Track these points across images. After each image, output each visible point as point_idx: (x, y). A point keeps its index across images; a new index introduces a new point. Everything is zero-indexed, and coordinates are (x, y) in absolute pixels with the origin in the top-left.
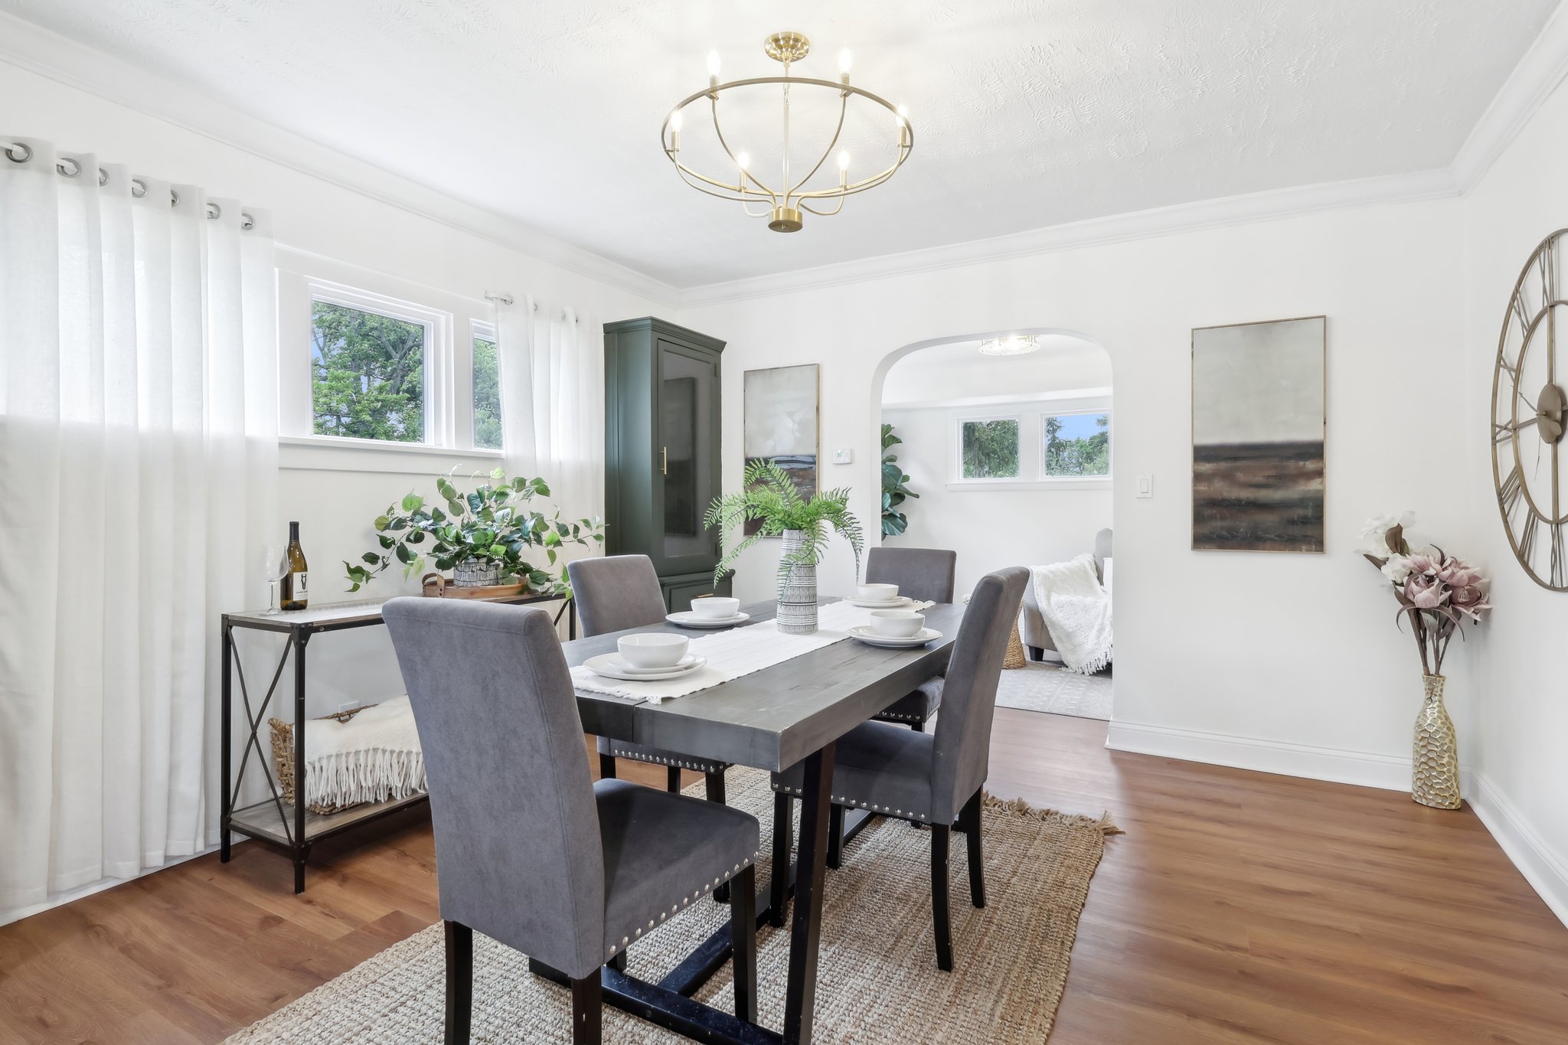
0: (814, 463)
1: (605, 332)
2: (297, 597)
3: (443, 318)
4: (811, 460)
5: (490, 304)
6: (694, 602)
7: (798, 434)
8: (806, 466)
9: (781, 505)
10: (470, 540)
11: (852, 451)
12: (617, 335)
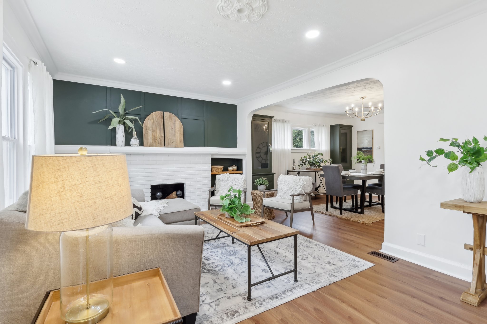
0: (372, 149)
1: (330, 127)
2: (295, 169)
3: (307, 129)
4: (371, 148)
5: (313, 126)
6: (349, 170)
7: (368, 143)
8: (370, 149)
9: (362, 157)
10: (314, 162)
11: (380, 146)
12: (332, 128)
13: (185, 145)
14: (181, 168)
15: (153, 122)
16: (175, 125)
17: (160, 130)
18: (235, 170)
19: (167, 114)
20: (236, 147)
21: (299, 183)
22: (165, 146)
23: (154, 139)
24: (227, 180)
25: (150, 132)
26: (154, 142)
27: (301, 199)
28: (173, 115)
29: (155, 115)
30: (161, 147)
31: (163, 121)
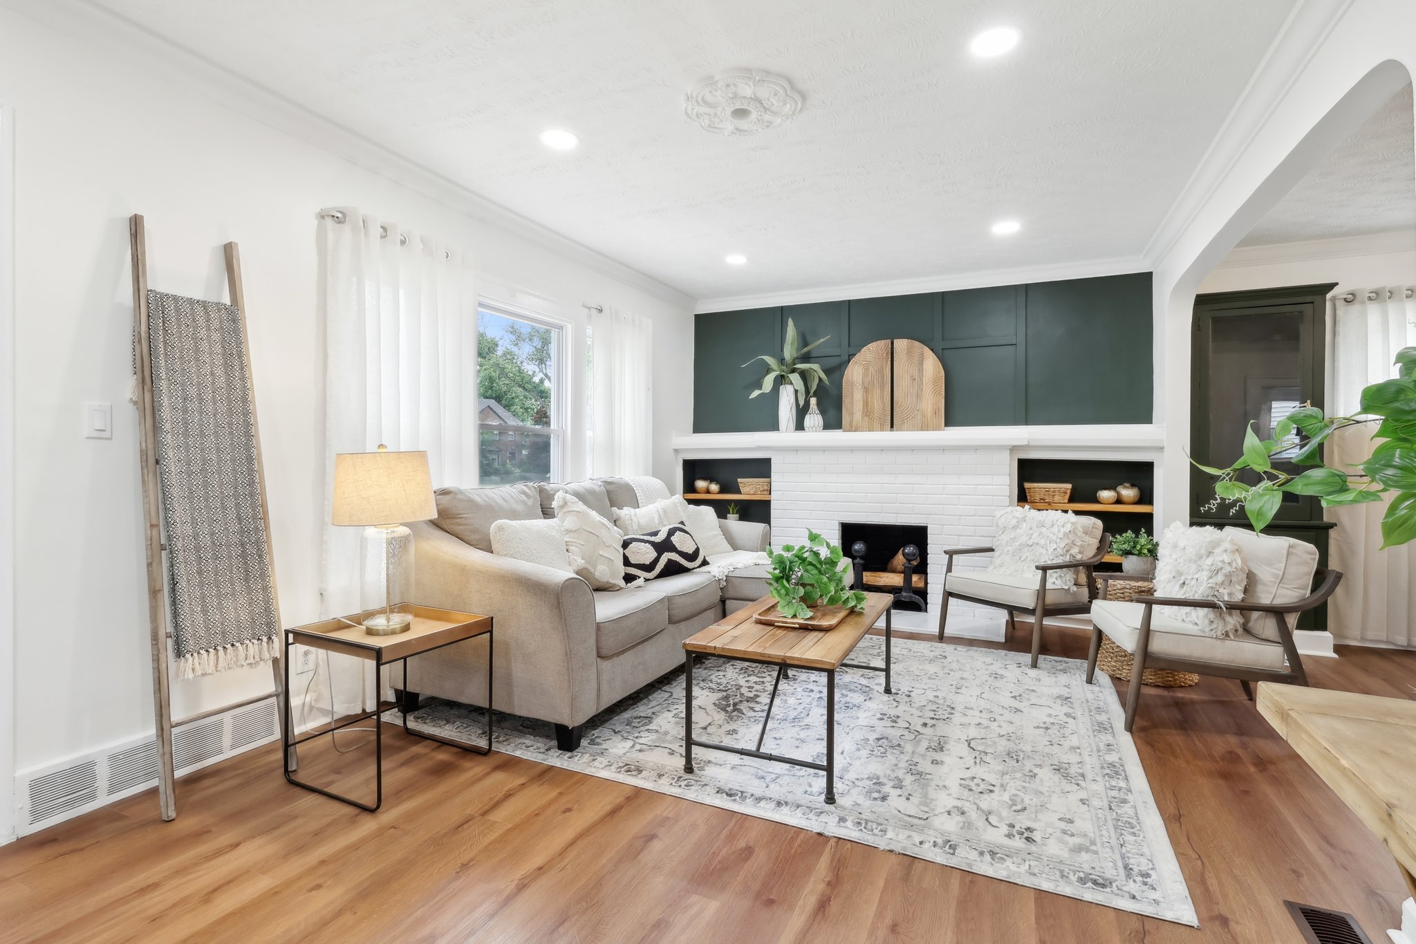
13: (948, 423)
14: (915, 486)
15: (867, 370)
16: (921, 370)
17: (882, 388)
18: (1131, 500)
19: (901, 344)
20: (1147, 419)
21: (1209, 561)
22: (892, 426)
23: (867, 412)
24: (1015, 528)
25: (858, 396)
26: (866, 419)
27: (1214, 626)
28: (917, 344)
29: (872, 352)
30: (882, 430)
31: (889, 363)
